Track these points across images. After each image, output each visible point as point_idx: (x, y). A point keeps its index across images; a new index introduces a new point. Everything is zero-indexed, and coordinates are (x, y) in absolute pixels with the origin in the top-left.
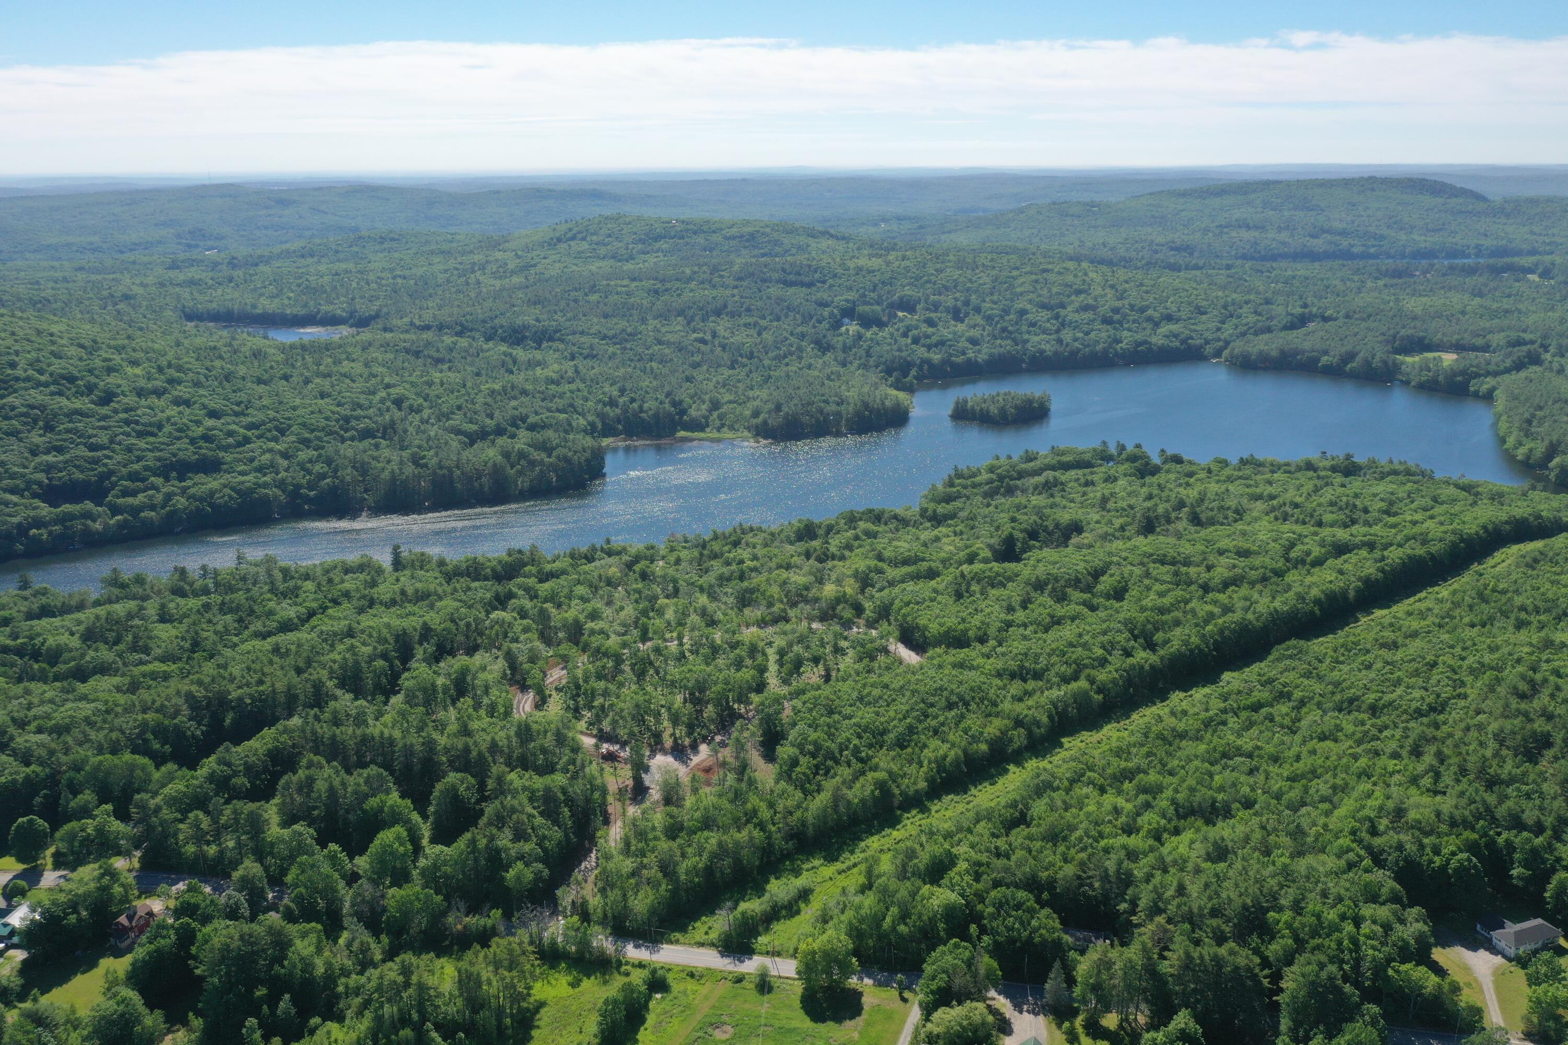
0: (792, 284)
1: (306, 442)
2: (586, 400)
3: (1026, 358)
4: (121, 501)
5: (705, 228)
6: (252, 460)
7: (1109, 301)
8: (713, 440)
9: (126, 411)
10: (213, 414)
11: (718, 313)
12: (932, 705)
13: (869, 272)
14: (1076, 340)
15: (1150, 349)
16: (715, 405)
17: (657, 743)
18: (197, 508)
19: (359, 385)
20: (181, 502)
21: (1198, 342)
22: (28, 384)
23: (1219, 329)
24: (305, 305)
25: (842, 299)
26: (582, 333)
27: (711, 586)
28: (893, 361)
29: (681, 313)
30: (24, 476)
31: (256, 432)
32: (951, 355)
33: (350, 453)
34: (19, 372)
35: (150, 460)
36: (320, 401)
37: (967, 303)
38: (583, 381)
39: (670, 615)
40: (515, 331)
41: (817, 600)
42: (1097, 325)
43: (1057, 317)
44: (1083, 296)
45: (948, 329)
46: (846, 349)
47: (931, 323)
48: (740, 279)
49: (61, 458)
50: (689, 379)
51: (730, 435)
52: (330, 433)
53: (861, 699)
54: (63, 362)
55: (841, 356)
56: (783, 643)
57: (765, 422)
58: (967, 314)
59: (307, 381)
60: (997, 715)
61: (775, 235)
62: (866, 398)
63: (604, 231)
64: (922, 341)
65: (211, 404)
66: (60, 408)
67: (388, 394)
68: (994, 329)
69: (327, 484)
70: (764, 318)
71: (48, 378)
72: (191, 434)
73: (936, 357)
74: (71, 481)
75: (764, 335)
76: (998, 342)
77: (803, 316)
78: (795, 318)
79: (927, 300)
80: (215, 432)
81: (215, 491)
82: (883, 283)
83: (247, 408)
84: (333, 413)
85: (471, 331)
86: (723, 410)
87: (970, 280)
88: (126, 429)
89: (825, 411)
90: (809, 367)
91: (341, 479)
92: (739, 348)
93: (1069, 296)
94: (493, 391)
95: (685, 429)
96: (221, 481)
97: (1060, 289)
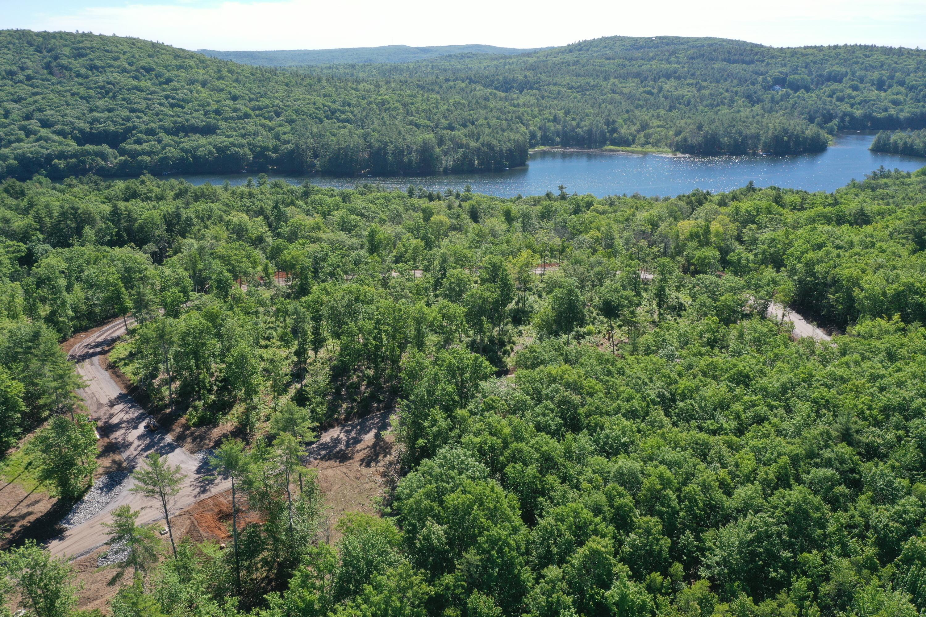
0: (734, 62)
1: (290, 122)
2: (535, 117)
4: (127, 147)
5: (675, 42)
6: (243, 128)
8: (637, 152)
9: (172, 90)
10: (234, 98)
11: (668, 76)
13: (803, 55)
18: (182, 158)
19: (361, 94)
20: (173, 152)
22: (117, 70)
25: (775, 71)
26: (555, 84)
28: (816, 112)
29: (638, 75)
30: (72, 123)
31: (257, 112)
32: (873, 111)
33: (315, 129)
34: (116, 63)
35: (168, 123)
36: (321, 99)
37: (892, 77)
38: (540, 106)
40: (506, 83)
45: (872, 94)
47: (855, 88)
48: (692, 58)
49: (107, 115)
50: (627, 112)
51: (653, 150)
52: (315, 118)
54: (151, 60)
55: (767, 106)
57: (685, 140)
58: (890, 86)
62: (787, 129)
64: (846, 100)
65: (234, 91)
66: (127, 85)
67: (376, 99)
68: (917, 95)
69: (287, 148)
70: (706, 81)
71: (134, 68)
72: (208, 108)
73: (858, 112)
74: (104, 131)
75: (703, 91)
76: (921, 104)
77: (740, 80)
78: (732, 81)
79: (853, 74)
80: (225, 108)
81: (201, 147)
82: (815, 63)
83: (261, 97)
84: (324, 106)
85: (477, 82)
86: (650, 131)
87: (896, 63)
88: (164, 101)
89: (744, 133)
90: (739, 111)
91: (297, 145)
92: (679, 98)
94: (458, 104)
95: (613, 144)
96: (211, 140)
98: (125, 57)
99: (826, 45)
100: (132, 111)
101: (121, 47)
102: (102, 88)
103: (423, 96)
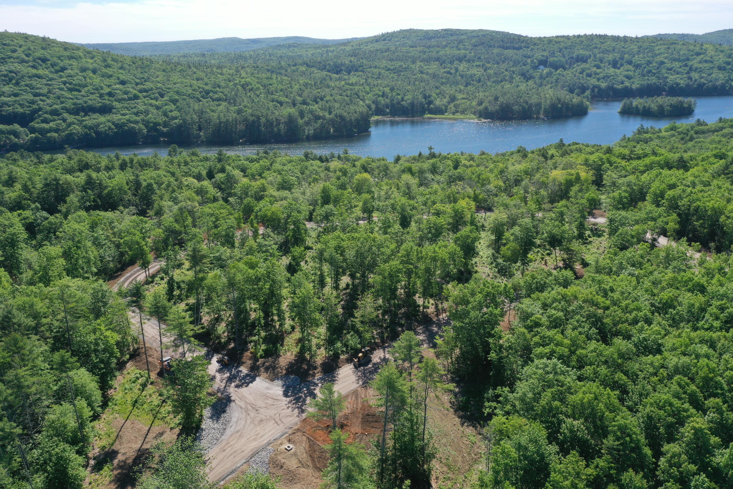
0: (507, 48)
1: (175, 102)
2: (368, 94)
3: (666, 88)
4: (37, 125)
5: (457, 33)
6: (135, 107)
7: (721, 59)
8: (450, 119)
9: (68, 77)
10: (123, 83)
11: (460, 60)
13: (557, 42)
14: (701, 78)
16: (453, 99)
18: (86, 134)
19: (226, 77)
20: (77, 129)
22: (16, 61)
25: (539, 55)
26: (375, 67)
28: (574, 85)
29: (437, 59)
31: (144, 94)
32: (614, 84)
34: (15, 55)
35: (69, 104)
36: (195, 82)
37: (622, 58)
38: (369, 85)
40: (336, 67)
42: (715, 70)
43: (686, 65)
44: (702, 56)
45: (611, 71)
46: (541, 77)
47: (598, 67)
48: (475, 46)
49: (14, 99)
50: (437, 88)
51: (462, 117)
52: (193, 98)
54: (45, 52)
55: (538, 81)
57: (486, 108)
58: (622, 65)
62: (559, 98)
63: (402, 36)
64: (593, 76)
65: (122, 77)
66: (28, 73)
67: (240, 82)
68: (643, 71)
69: (176, 123)
70: (489, 63)
71: (31, 58)
72: (102, 91)
73: (603, 85)
74: (13, 112)
75: (489, 71)
76: (647, 77)
77: (514, 62)
78: (508, 63)
79: (595, 56)
80: (117, 91)
81: (101, 123)
82: (566, 48)
83: (145, 81)
84: (199, 87)
85: (312, 67)
86: (458, 102)
87: (623, 47)
88: (63, 86)
89: (529, 102)
90: (518, 86)
91: (184, 120)
92: (472, 76)
93: (692, 56)
94: (307, 84)
95: (431, 113)
96: (109, 118)
97: (686, 52)
98: (22, 49)
99: (571, 34)
100: (36, 95)
101: (16, 41)
102: (5, 76)
103: (277, 78)
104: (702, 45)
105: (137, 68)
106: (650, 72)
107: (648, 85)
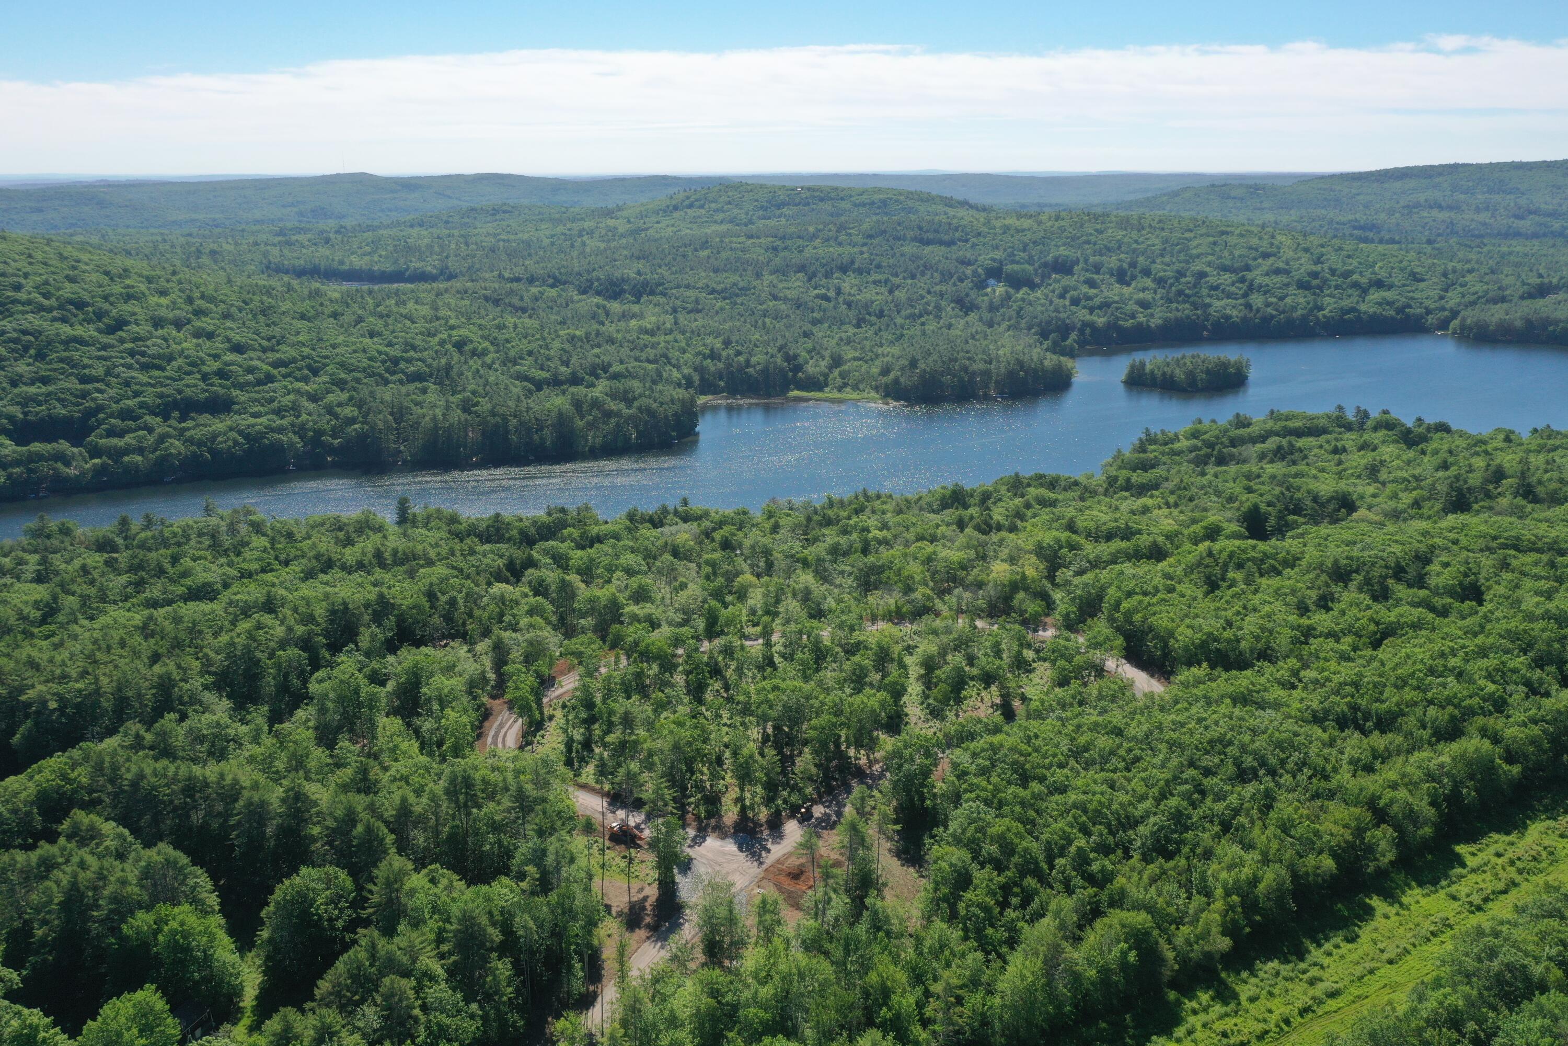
0: (928, 243)
1: (341, 384)
2: (684, 351)
3: (1208, 325)
4: (100, 442)
5: (833, 195)
6: (272, 400)
7: (1303, 266)
8: (833, 401)
9: (134, 340)
10: (238, 349)
11: (844, 269)
12: (1207, 772)
13: (1018, 231)
14: (1268, 305)
15: (1359, 319)
16: (837, 361)
17: (710, 815)
18: (194, 455)
19: (421, 325)
20: (176, 446)
21: (1418, 311)
22: (28, 308)
23: (1442, 298)
24: (396, 262)
25: (986, 258)
26: (688, 287)
27: (819, 560)
28: (1049, 323)
29: (802, 268)
31: (283, 370)
32: (1118, 318)
33: (388, 397)
34: (22, 296)
35: (149, 398)
36: (368, 340)
37: (1133, 265)
38: (683, 332)
39: (756, 598)
40: (613, 283)
41: (980, 585)
42: (1292, 290)
43: (1242, 280)
44: (1271, 260)
45: (1114, 291)
46: (992, 308)
47: (1092, 284)
48: (870, 237)
49: (44, 389)
50: (806, 335)
51: (854, 396)
52: (373, 375)
53: (1077, 753)
54: (76, 287)
55: (987, 316)
56: (933, 649)
57: (896, 381)
58: (1134, 277)
59: (360, 320)
60: (1331, 795)
61: (910, 203)
62: (1021, 357)
63: (724, 198)
64: (1083, 303)
65: (236, 338)
66: (58, 335)
67: (450, 336)
68: (1169, 291)
69: (356, 431)
70: (896, 275)
71: (54, 302)
72: (205, 369)
73: (1100, 320)
74: (49, 416)
75: (896, 293)
76: (1174, 305)
77: (942, 274)
78: (932, 277)
79: (1086, 261)
80: (233, 368)
81: (219, 434)
82: (1034, 243)
83: (278, 344)
84: (380, 353)
85: (565, 283)
86: (846, 367)
87: (1136, 242)
88: (129, 360)
89: (970, 369)
90: (950, 327)
91: (373, 427)
92: (867, 305)
93: (1255, 259)
94: (574, 337)
95: (799, 388)
96: (229, 423)
97: (1244, 252)
102: (16, 341)
103: (515, 326)
104: (1273, 237)
105: (255, 316)
106: (1180, 293)
107: (1177, 319)
